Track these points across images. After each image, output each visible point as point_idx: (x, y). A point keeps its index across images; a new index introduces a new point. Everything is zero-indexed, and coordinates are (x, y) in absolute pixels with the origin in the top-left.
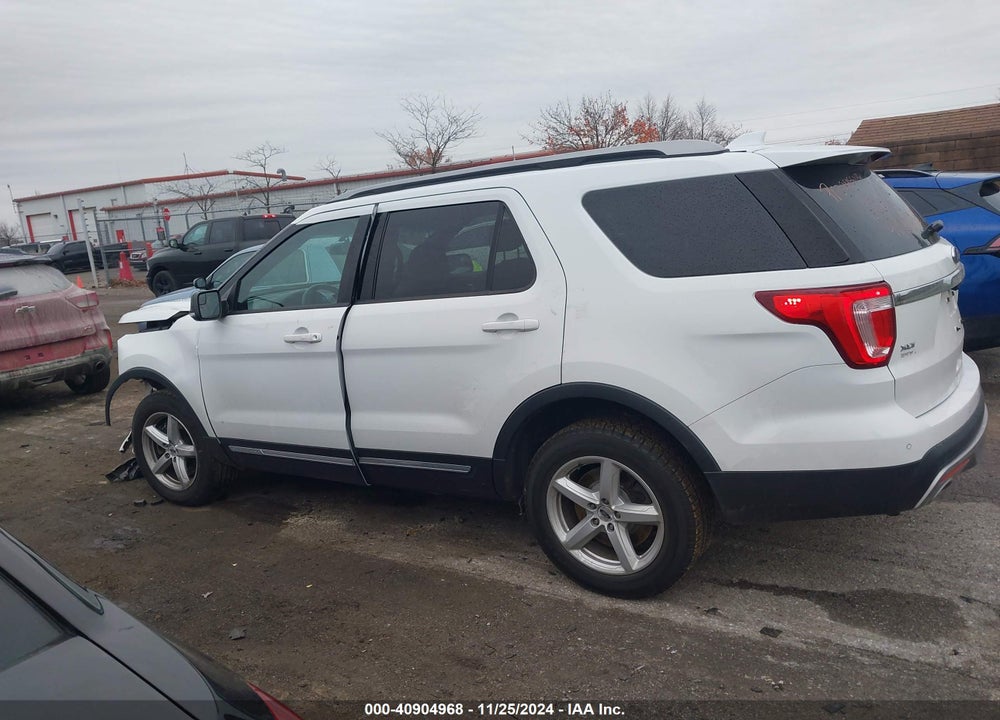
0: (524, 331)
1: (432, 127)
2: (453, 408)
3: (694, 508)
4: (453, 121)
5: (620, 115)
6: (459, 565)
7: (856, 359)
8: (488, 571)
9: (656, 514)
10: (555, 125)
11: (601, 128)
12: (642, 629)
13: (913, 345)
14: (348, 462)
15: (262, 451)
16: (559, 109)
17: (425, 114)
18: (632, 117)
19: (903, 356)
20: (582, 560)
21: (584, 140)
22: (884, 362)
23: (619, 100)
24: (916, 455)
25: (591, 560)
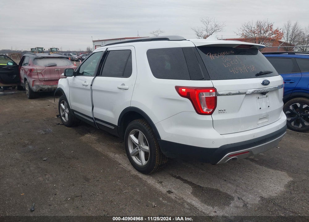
0: (125, 89)
1: (209, 27)
2: (111, 110)
3: (157, 149)
4: (216, 26)
5: (271, 27)
6: (111, 155)
7: (199, 111)
8: (117, 158)
9: (148, 149)
10: (246, 29)
11: (262, 32)
12: (137, 182)
13: (225, 110)
14: (92, 121)
15: (79, 115)
16: (248, 24)
17: (208, 23)
18: (274, 28)
19: (219, 113)
20: (134, 159)
21: (256, 35)
22: (211, 114)
23: (270, 22)
24: (217, 146)
25: (136, 160)
